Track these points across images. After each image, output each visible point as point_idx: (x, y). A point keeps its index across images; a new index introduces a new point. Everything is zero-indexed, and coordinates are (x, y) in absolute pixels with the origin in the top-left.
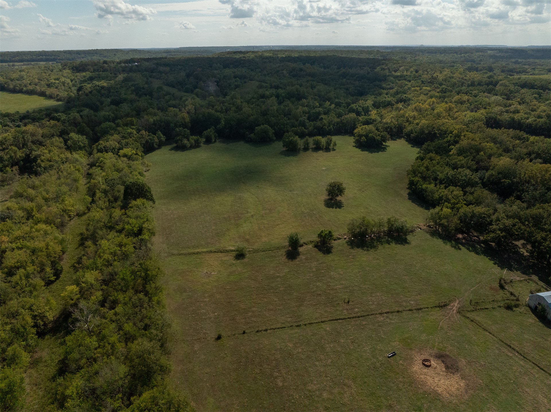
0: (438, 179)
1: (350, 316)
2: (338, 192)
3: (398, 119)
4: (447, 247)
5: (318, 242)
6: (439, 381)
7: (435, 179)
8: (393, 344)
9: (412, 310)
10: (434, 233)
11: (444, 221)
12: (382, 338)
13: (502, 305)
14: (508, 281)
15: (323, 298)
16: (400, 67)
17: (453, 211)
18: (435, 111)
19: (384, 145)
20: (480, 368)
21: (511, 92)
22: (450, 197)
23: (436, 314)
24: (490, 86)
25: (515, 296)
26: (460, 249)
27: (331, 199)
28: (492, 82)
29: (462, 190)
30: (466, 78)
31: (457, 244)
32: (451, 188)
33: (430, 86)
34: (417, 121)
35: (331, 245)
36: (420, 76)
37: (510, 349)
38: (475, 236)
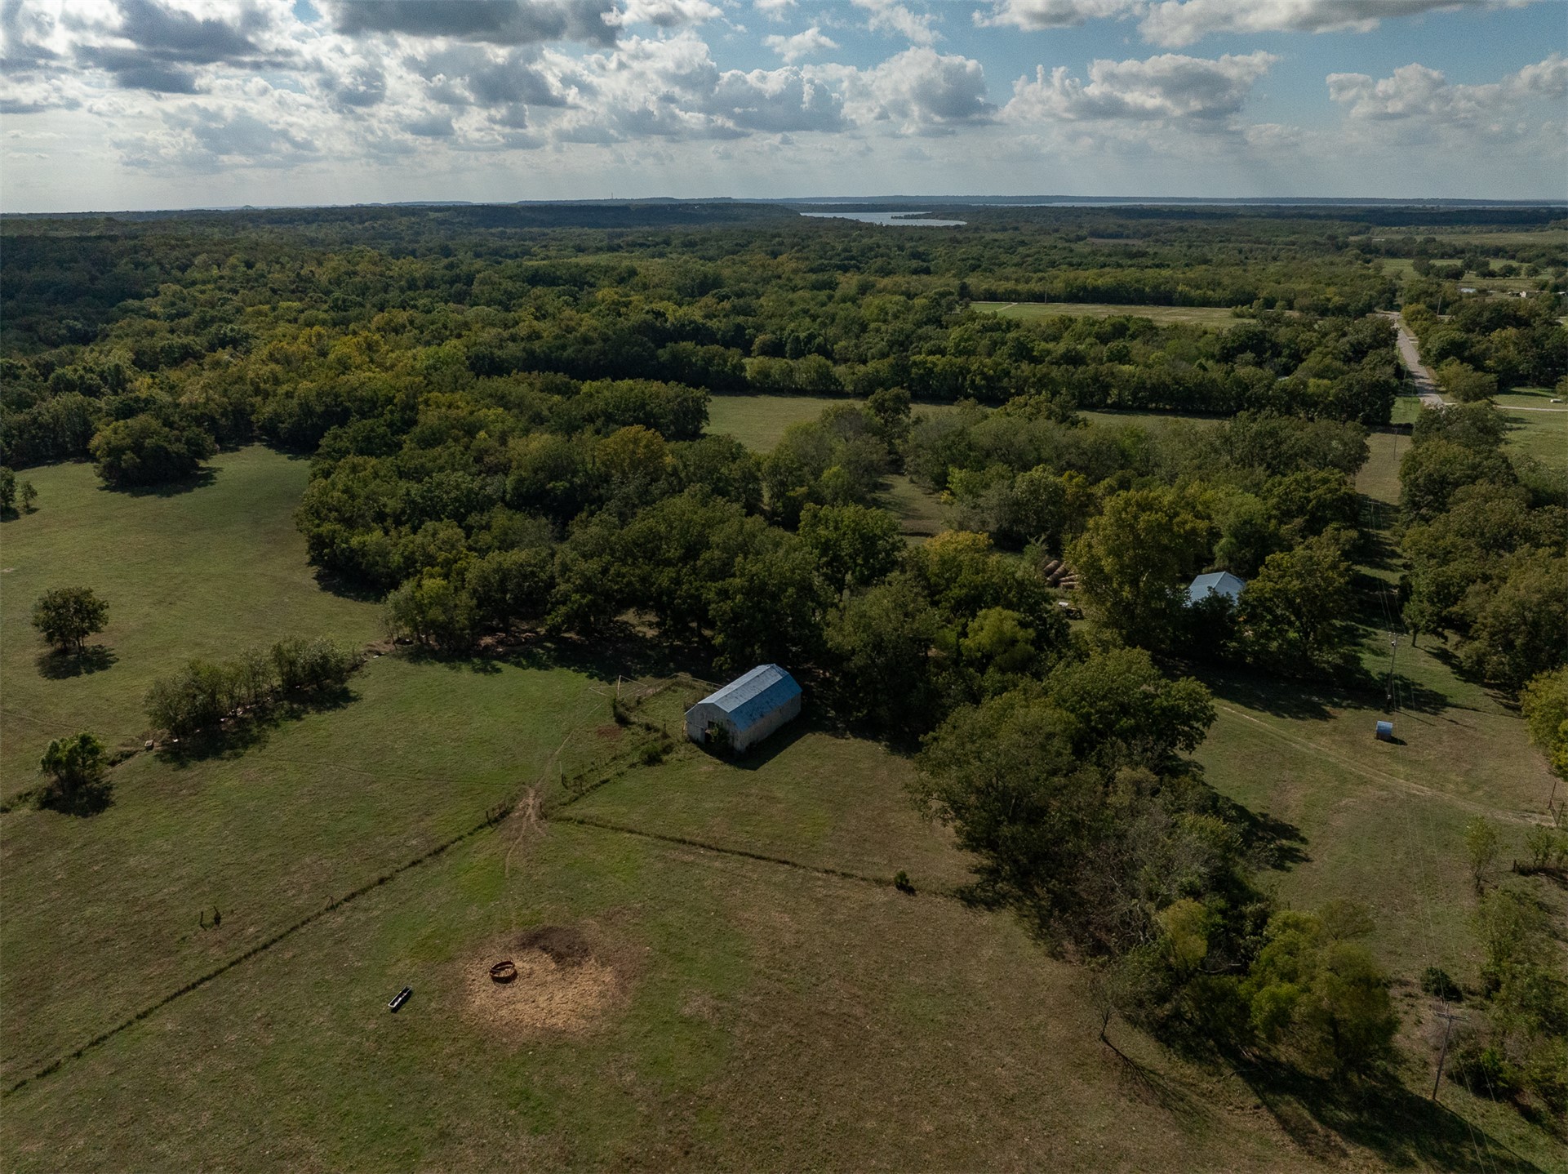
0: (387, 515)
1: (234, 958)
2: (83, 620)
3: (226, 390)
4: (465, 676)
5: (50, 791)
6: (551, 999)
7: (380, 517)
8: (395, 971)
9: (420, 861)
10: (418, 654)
11: (436, 613)
12: (358, 969)
13: (635, 761)
14: (633, 704)
15: (123, 944)
16: (195, 255)
17: (449, 582)
18: (331, 357)
19: (203, 469)
20: (636, 920)
21: (510, 295)
22: (432, 549)
23: (489, 844)
24: (458, 286)
25: (657, 730)
26: (498, 671)
27: (64, 652)
28: (458, 276)
29: (460, 526)
30: (391, 274)
31: (486, 661)
32: (430, 525)
33: (301, 300)
34: (286, 387)
35: (104, 781)
36: (263, 276)
37: (685, 847)
38: (526, 631)
